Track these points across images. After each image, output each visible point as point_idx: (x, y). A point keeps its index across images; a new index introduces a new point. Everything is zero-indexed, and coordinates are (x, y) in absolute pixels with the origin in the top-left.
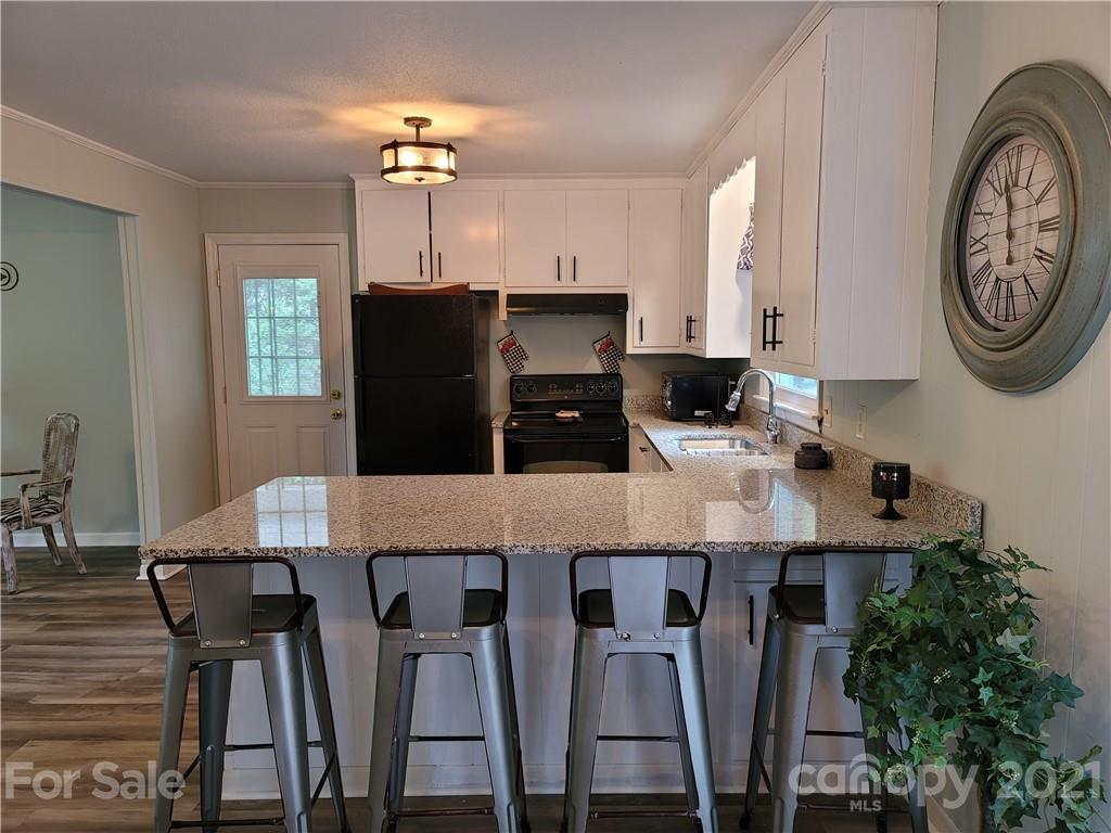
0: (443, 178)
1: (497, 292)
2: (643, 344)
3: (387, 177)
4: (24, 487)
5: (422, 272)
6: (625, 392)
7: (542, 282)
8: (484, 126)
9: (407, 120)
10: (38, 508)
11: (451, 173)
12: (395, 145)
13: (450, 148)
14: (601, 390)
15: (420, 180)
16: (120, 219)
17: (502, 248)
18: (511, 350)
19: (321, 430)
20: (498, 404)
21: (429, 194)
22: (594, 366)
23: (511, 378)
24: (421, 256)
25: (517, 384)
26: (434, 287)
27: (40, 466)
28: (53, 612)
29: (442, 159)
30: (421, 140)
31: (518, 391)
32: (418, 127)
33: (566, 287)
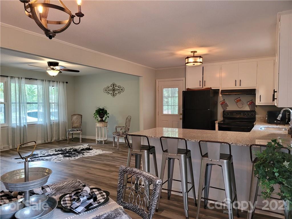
0: (199, 64)
1: (219, 89)
2: (261, 102)
3: (186, 64)
4: (121, 129)
5: (200, 85)
6: (256, 116)
7: (231, 86)
8: (210, 51)
9: (191, 52)
10: (123, 133)
11: (200, 62)
12: (188, 58)
13: (200, 57)
14: (248, 115)
15: (194, 65)
16: (140, 77)
17: (221, 79)
18: (224, 104)
19: (177, 122)
20: (220, 118)
21: (203, 67)
22: (247, 108)
23: (224, 111)
24: (200, 82)
25: (224, 113)
26: (203, 88)
27: (125, 126)
28: (123, 153)
29: (199, 60)
30: (195, 56)
31: (225, 115)
32: (194, 53)
33: (238, 87)
